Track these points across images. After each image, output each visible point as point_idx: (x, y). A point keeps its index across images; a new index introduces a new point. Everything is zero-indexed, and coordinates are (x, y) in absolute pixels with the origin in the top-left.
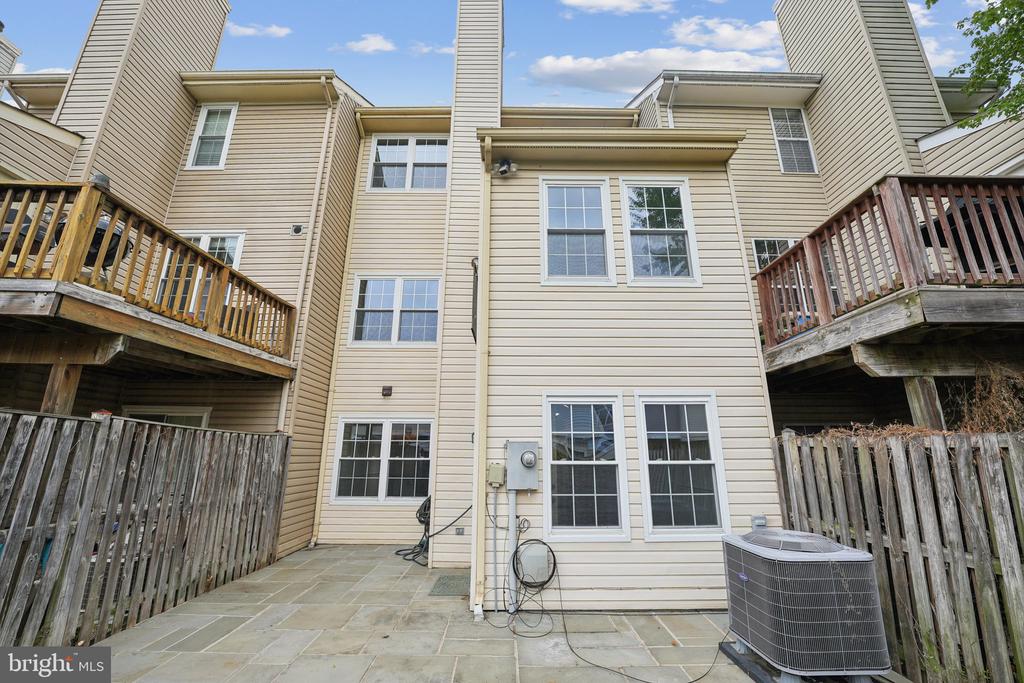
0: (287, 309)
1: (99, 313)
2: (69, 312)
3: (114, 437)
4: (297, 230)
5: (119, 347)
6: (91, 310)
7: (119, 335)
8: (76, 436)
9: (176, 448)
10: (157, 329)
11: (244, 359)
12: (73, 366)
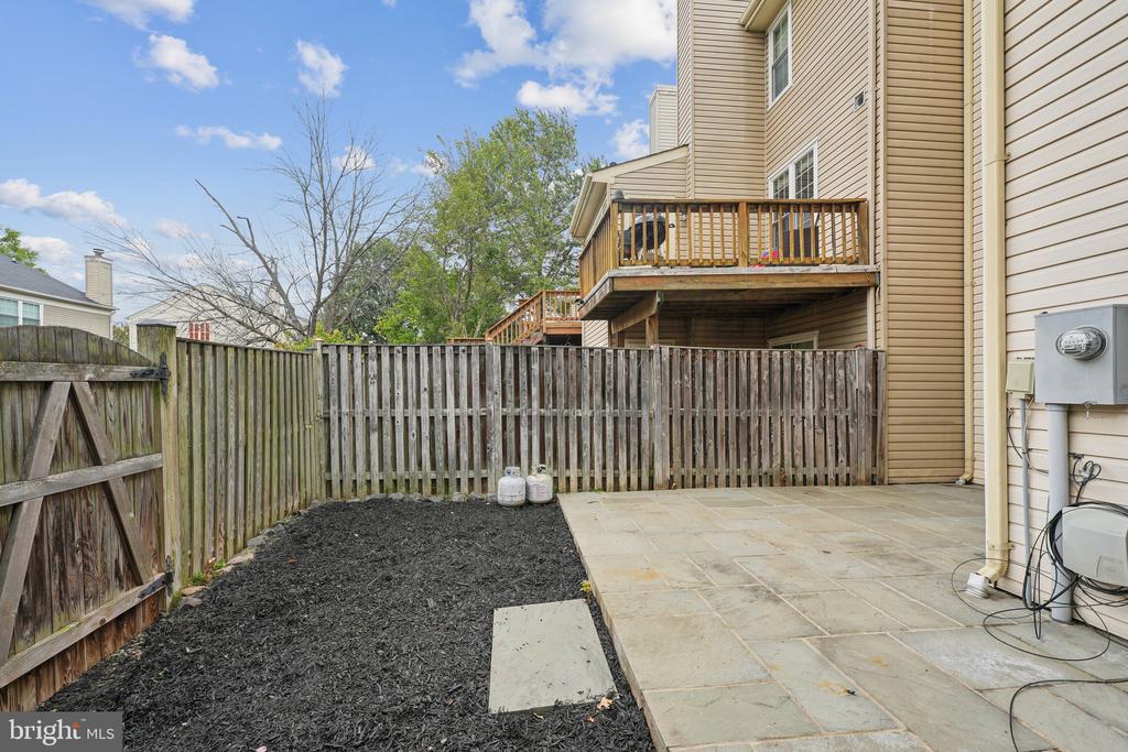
0: (855, 206)
1: (637, 281)
2: (621, 286)
3: (664, 359)
4: (860, 100)
5: (658, 300)
6: (632, 281)
7: (655, 291)
8: (639, 359)
9: (721, 365)
10: (683, 279)
11: (785, 279)
12: (651, 317)
